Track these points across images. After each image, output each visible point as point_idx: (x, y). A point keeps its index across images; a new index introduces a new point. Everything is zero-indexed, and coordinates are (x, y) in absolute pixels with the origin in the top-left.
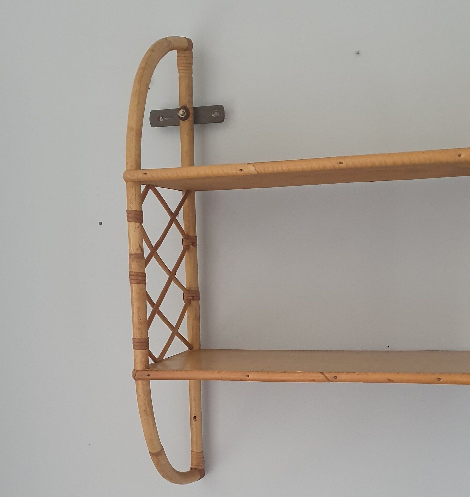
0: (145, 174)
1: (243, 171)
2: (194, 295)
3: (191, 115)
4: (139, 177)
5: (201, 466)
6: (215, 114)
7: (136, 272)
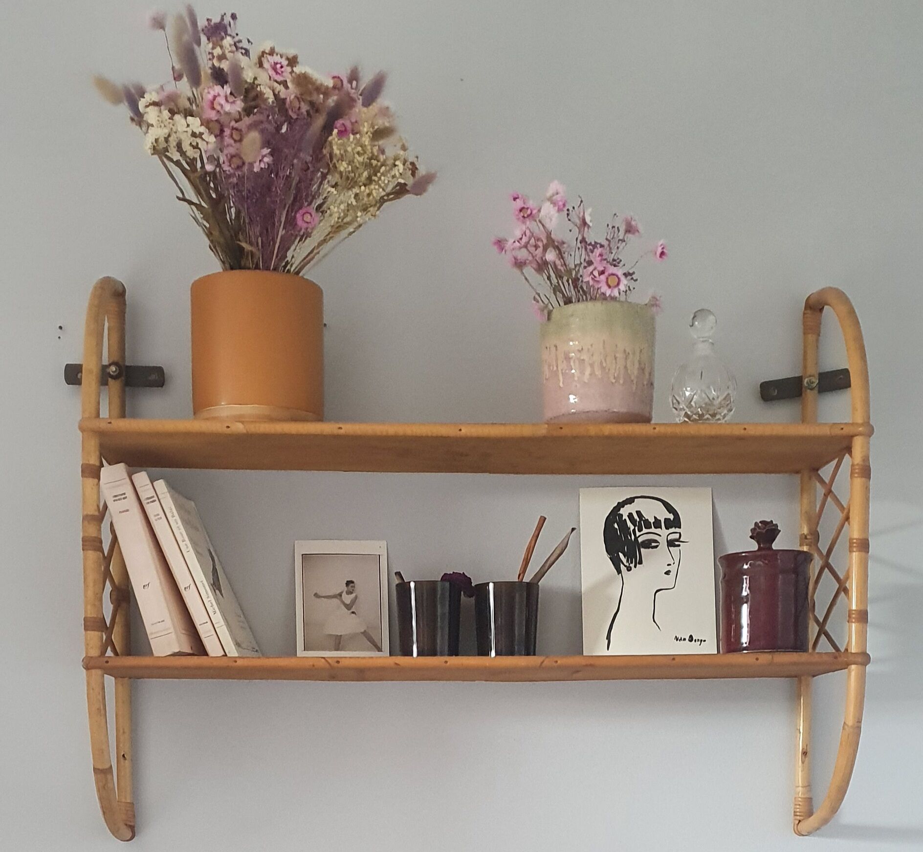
0: (109, 423)
1: (229, 429)
2: (124, 595)
3: (124, 375)
4: (101, 426)
5: (130, 821)
6: (153, 377)
7: (93, 535)
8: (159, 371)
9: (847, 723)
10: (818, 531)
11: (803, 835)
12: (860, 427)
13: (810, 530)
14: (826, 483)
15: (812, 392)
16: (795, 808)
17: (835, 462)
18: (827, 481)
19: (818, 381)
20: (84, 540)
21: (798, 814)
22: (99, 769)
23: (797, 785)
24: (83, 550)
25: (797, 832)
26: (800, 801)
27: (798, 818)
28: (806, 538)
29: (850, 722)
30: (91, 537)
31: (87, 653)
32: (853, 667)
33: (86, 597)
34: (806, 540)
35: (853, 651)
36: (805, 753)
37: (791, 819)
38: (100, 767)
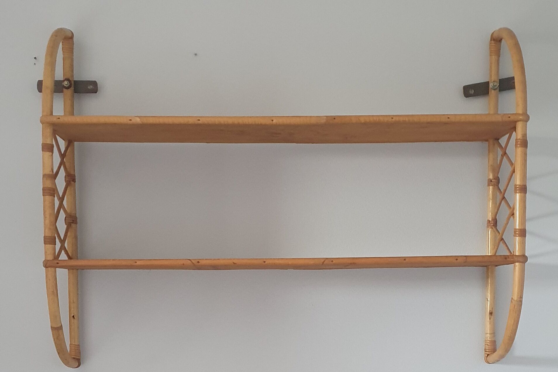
0: (59, 118)
1: (131, 121)
2: (73, 219)
3: (73, 86)
4: (53, 121)
5: (77, 356)
6: (90, 87)
7: (49, 187)
8: (94, 83)
9: (513, 298)
10: (498, 177)
11: (490, 363)
12: (521, 116)
13: (494, 176)
14: (503, 148)
15: (495, 91)
16: (485, 347)
17: (507, 135)
18: (503, 146)
19: (498, 85)
20: (44, 189)
21: (487, 350)
22: (54, 327)
23: (487, 333)
24: (43, 195)
25: (486, 361)
26: (488, 343)
27: (488, 353)
28: (491, 181)
29: (515, 298)
30: (48, 187)
31: (45, 257)
32: (517, 264)
33: (45, 224)
34: (491, 183)
35: (517, 254)
36: (491, 313)
37: (483, 354)
38: (55, 326)
